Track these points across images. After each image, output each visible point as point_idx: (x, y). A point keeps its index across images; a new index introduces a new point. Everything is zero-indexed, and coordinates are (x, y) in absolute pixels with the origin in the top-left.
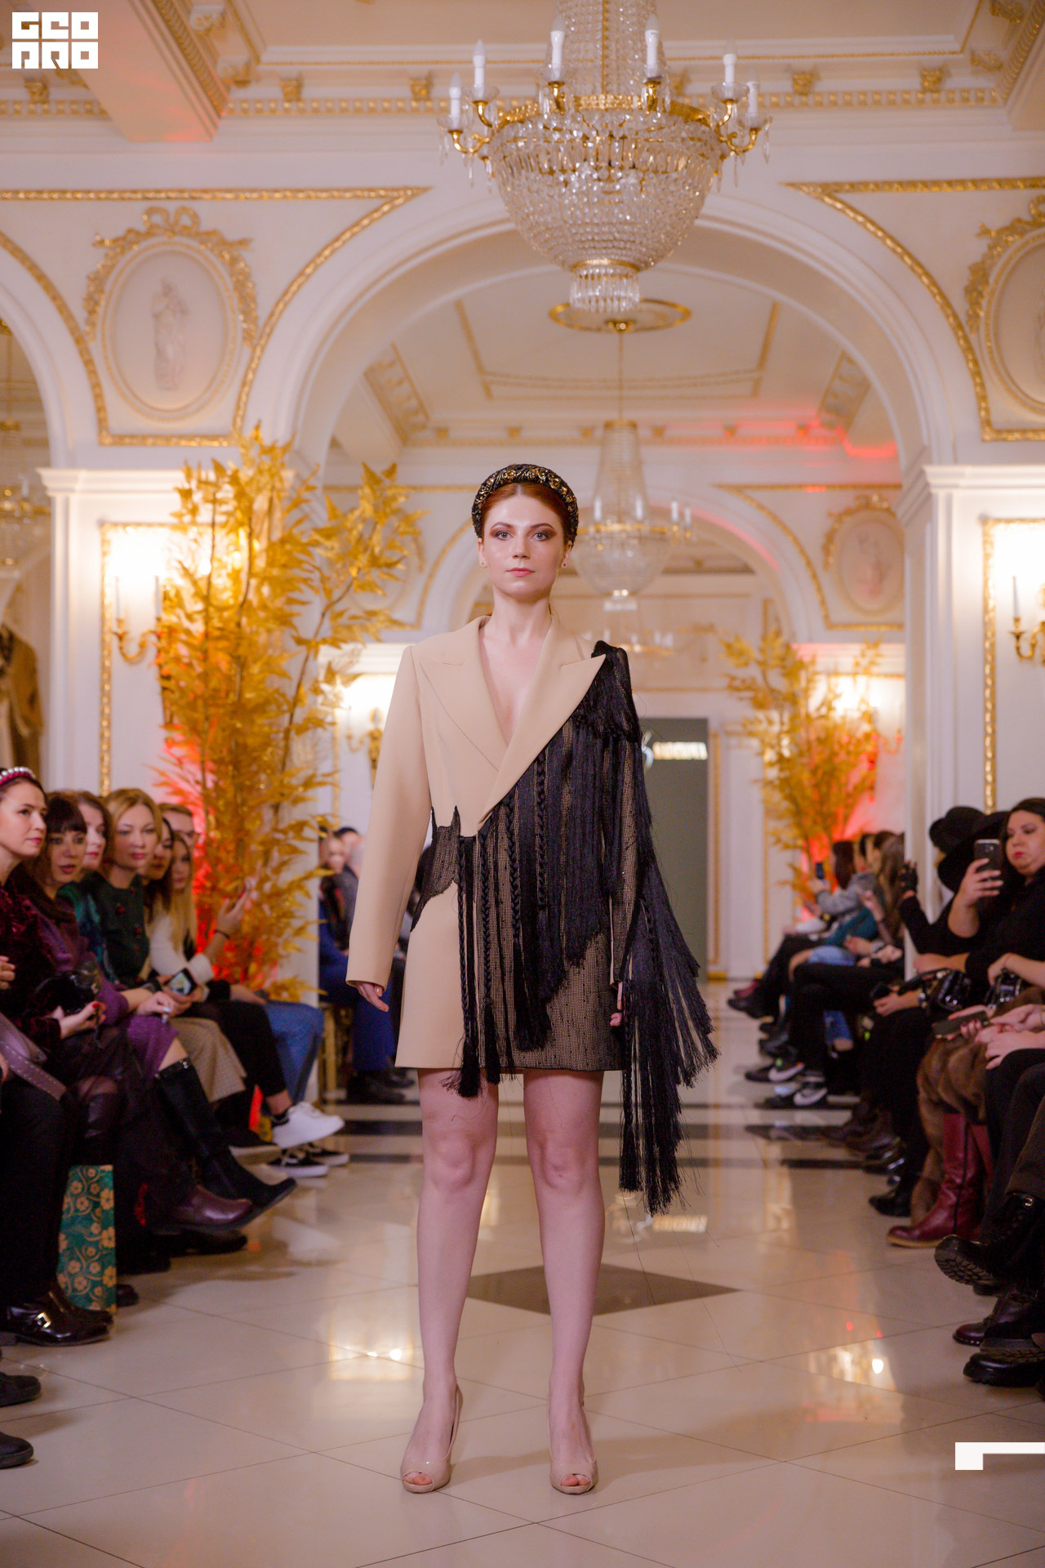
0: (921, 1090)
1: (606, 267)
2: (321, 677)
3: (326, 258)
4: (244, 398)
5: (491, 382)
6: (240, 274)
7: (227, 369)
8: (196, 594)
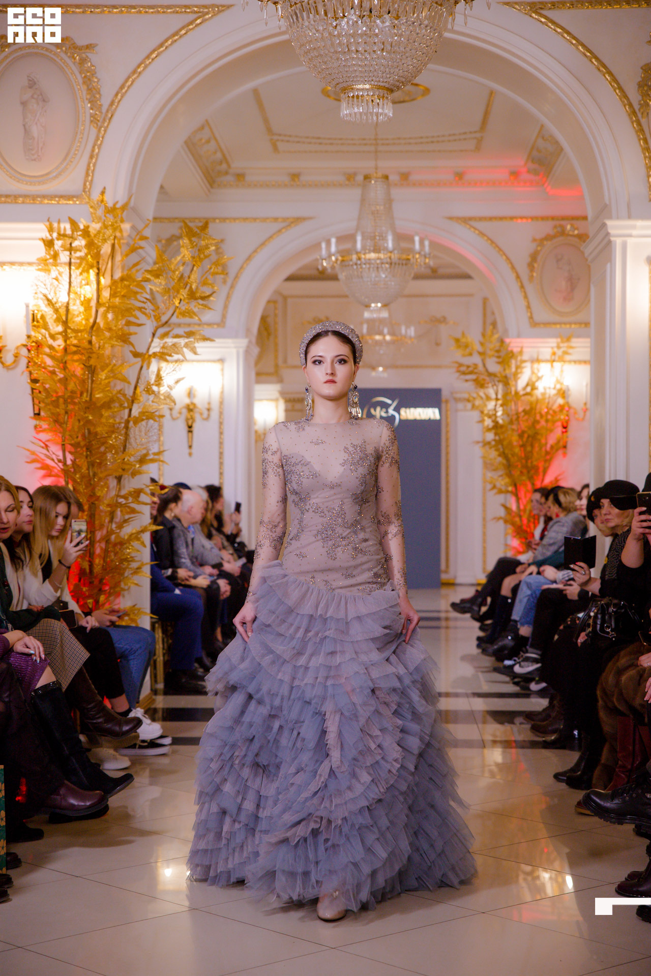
0: (600, 698)
1: (367, 90)
3: (153, 59)
4: (92, 168)
5: (278, 140)
6: (88, 72)
7: (79, 145)
8: (58, 320)
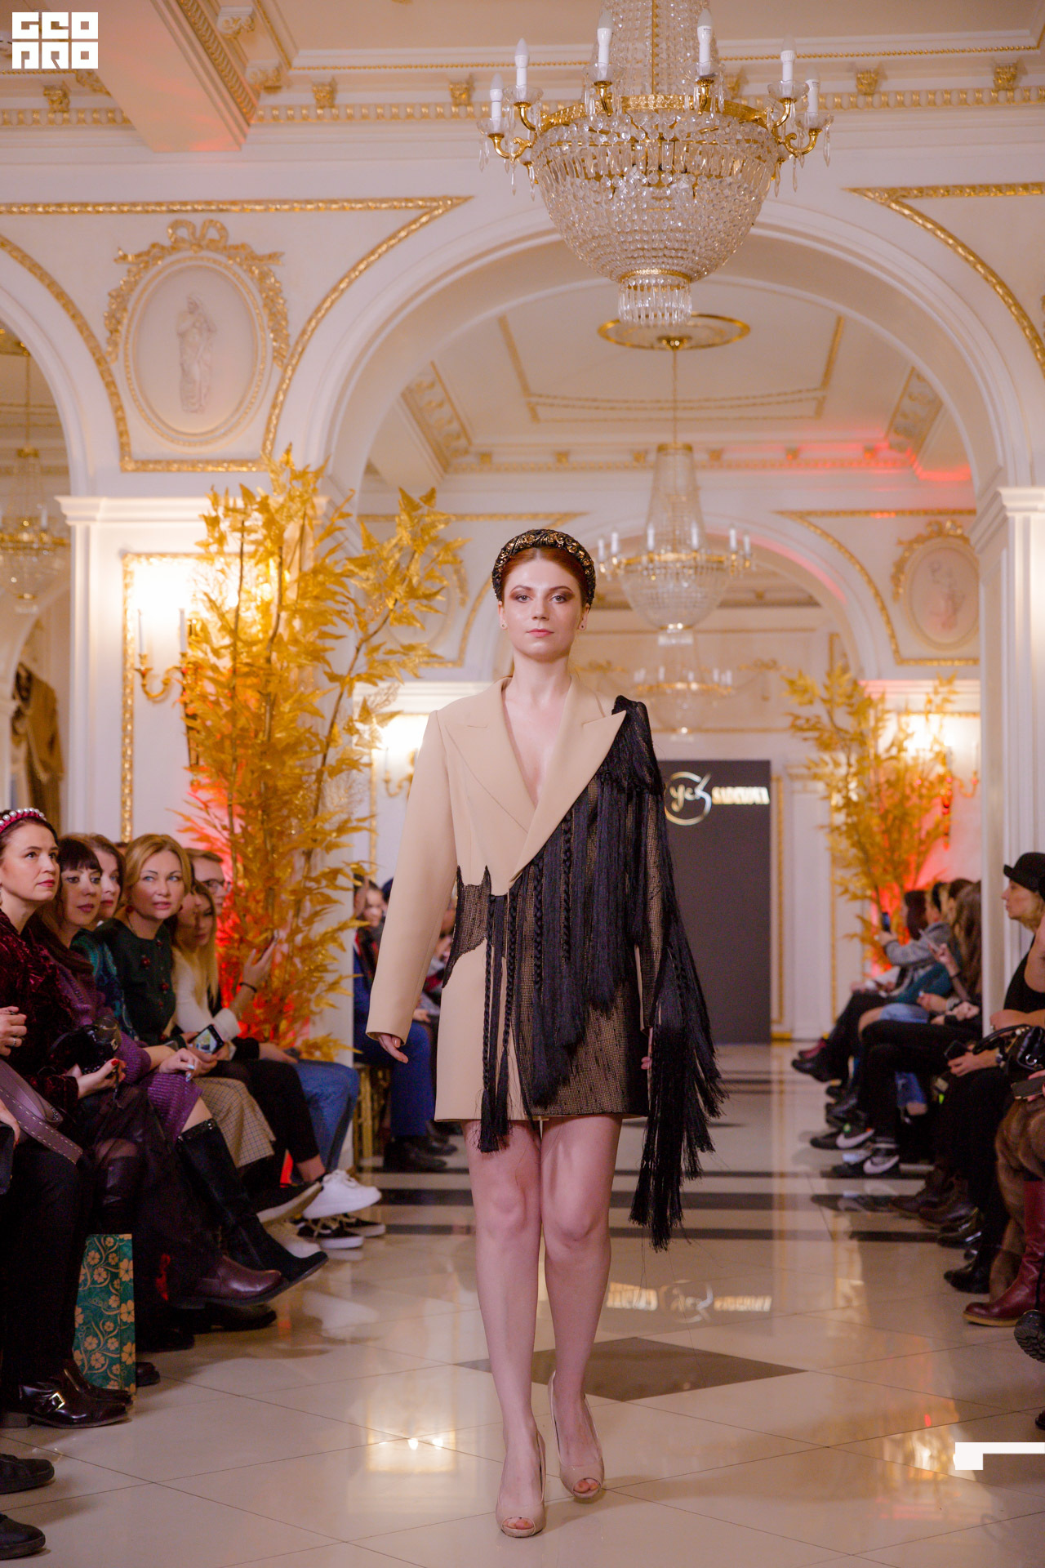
0: (1000, 1156)
1: (656, 277)
2: (356, 716)
3: (361, 272)
4: (274, 422)
5: (538, 404)
6: (270, 290)
7: (256, 389)
8: (224, 628)
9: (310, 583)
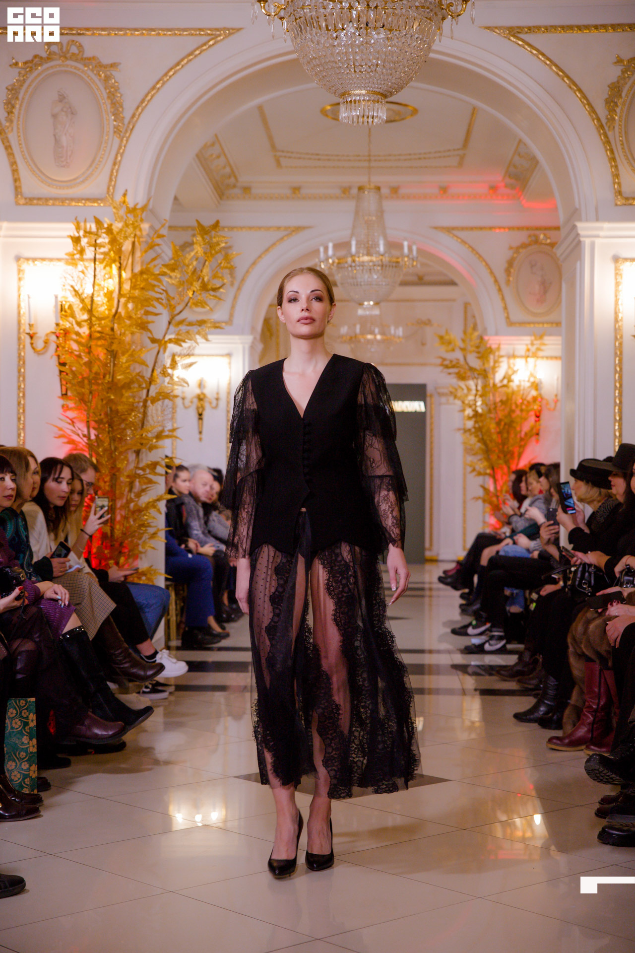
0: (570, 646)
1: (364, 95)
2: (168, 365)
3: (170, 77)
4: (115, 174)
5: (281, 156)
6: (112, 87)
7: (103, 153)
8: (83, 309)
9: (139, 279)
